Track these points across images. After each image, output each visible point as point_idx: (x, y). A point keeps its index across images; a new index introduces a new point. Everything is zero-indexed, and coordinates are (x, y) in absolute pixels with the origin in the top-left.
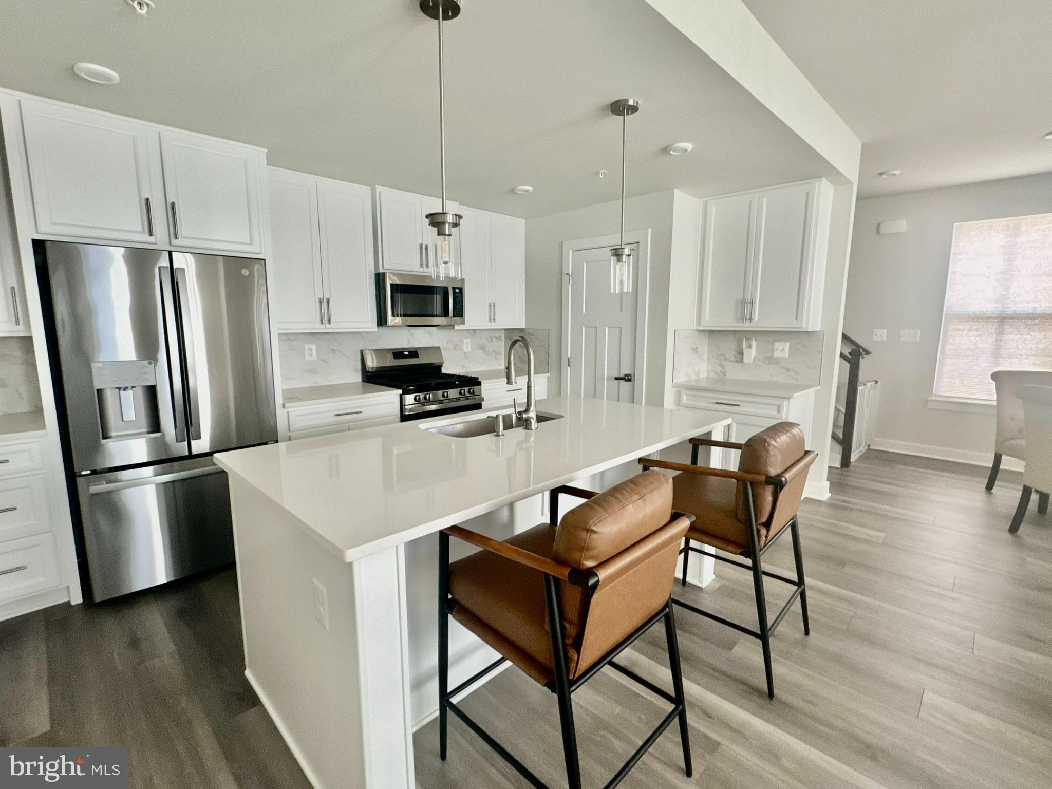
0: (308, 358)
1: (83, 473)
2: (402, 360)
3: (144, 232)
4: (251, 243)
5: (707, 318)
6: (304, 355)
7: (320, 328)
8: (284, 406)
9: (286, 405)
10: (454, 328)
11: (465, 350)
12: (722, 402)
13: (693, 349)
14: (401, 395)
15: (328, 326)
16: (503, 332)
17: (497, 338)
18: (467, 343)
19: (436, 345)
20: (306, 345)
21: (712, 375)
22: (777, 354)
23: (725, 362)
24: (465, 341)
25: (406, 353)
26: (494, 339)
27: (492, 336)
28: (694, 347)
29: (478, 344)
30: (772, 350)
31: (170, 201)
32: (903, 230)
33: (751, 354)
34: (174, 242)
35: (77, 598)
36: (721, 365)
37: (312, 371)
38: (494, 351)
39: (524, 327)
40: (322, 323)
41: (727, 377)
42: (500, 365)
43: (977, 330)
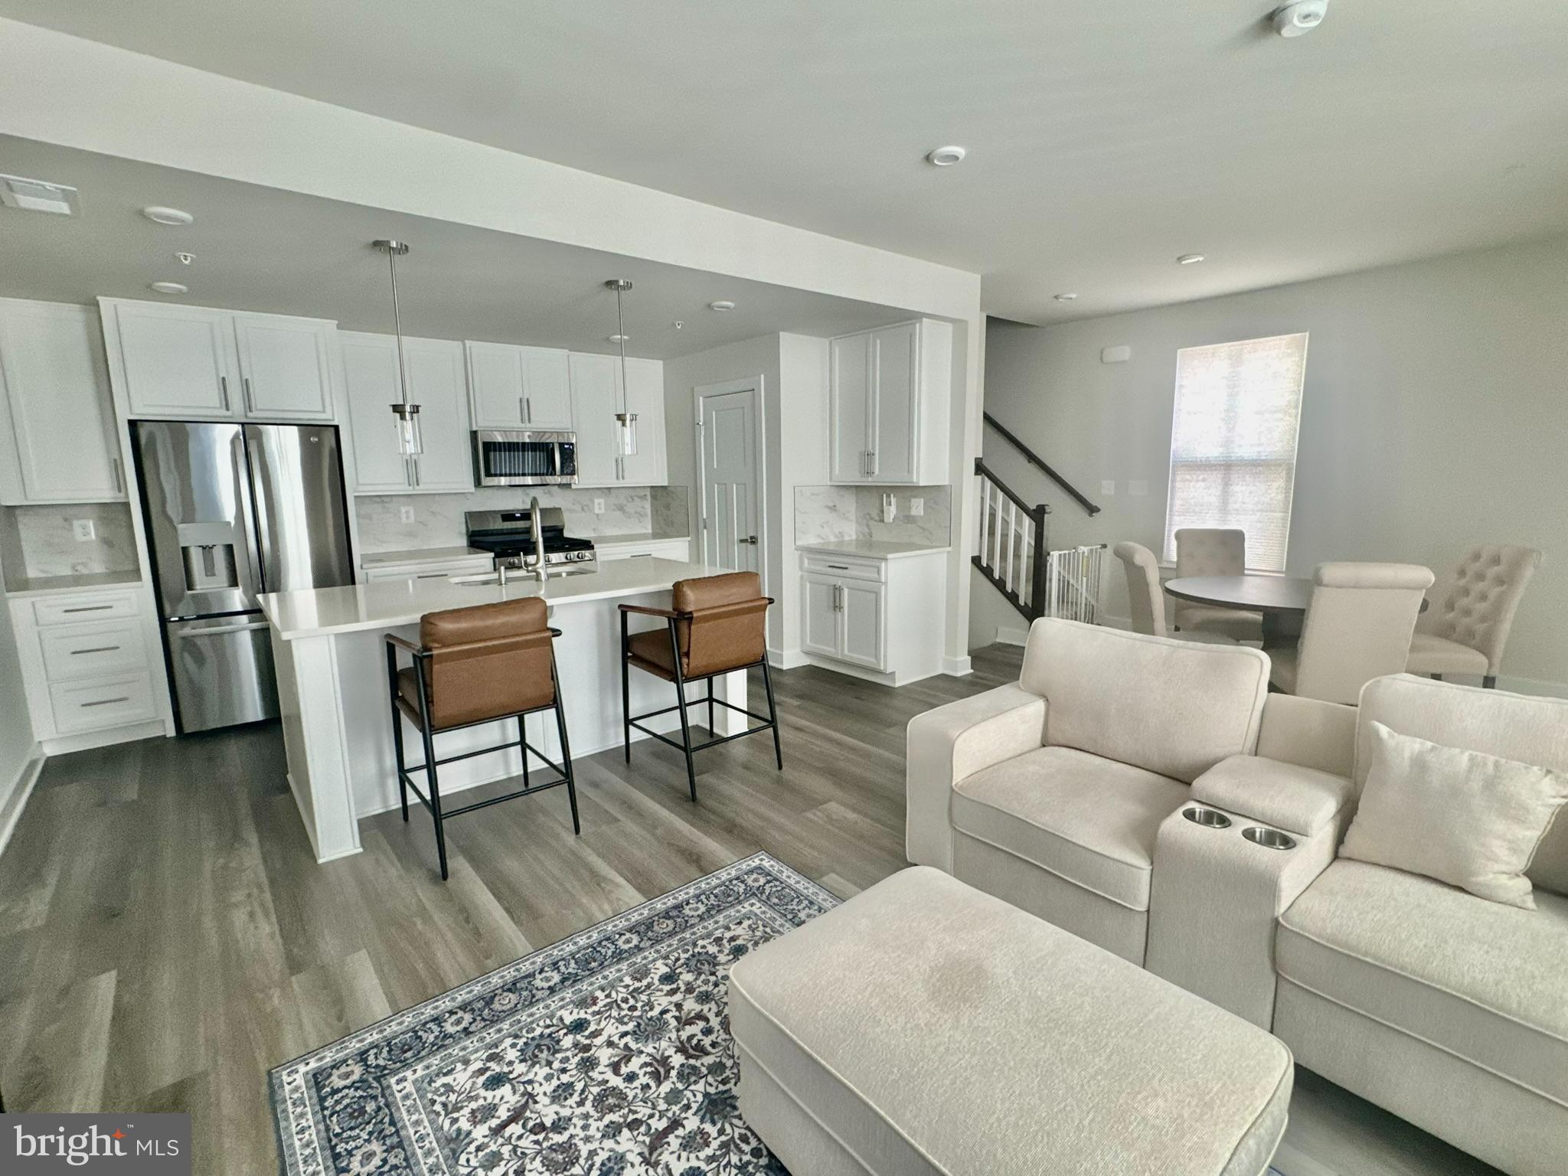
0: (404, 520)
1: (172, 619)
2: (514, 523)
3: (221, 407)
4: (324, 412)
5: (837, 472)
6: (400, 518)
7: (410, 491)
8: (362, 568)
9: (364, 566)
10: (570, 488)
11: (597, 511)
12: (836, 565)
13: (829, 508)
14: (494, 559)
15: (417, 487)
16: (649, 489)
17: (640, 497)
18: (599, 504)
19: (557, 506)
20: (402, 508)
21: (861, 537)
22: (914, 512)
23: (871, 523)
24: (596, 501)
25: (518, 515)
26: (635, 498)
27: (633, 494)
28: (831, 504)
29: (615, 505)
30: (910, 508)
31: (244, 378)
32: (1127, 359)
33: (891, 512)
34: (250, 414)
35: (171, 732)
36: (868, 526)
37: (411, 534)
38: (636, 512)
39: (666, 484)
40: (410, 485)
41: (874, 539)
42: (646, 528)
43: (1204, 480)
